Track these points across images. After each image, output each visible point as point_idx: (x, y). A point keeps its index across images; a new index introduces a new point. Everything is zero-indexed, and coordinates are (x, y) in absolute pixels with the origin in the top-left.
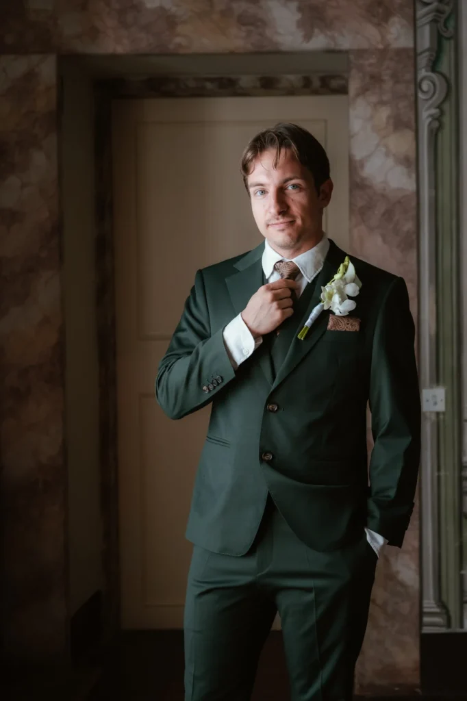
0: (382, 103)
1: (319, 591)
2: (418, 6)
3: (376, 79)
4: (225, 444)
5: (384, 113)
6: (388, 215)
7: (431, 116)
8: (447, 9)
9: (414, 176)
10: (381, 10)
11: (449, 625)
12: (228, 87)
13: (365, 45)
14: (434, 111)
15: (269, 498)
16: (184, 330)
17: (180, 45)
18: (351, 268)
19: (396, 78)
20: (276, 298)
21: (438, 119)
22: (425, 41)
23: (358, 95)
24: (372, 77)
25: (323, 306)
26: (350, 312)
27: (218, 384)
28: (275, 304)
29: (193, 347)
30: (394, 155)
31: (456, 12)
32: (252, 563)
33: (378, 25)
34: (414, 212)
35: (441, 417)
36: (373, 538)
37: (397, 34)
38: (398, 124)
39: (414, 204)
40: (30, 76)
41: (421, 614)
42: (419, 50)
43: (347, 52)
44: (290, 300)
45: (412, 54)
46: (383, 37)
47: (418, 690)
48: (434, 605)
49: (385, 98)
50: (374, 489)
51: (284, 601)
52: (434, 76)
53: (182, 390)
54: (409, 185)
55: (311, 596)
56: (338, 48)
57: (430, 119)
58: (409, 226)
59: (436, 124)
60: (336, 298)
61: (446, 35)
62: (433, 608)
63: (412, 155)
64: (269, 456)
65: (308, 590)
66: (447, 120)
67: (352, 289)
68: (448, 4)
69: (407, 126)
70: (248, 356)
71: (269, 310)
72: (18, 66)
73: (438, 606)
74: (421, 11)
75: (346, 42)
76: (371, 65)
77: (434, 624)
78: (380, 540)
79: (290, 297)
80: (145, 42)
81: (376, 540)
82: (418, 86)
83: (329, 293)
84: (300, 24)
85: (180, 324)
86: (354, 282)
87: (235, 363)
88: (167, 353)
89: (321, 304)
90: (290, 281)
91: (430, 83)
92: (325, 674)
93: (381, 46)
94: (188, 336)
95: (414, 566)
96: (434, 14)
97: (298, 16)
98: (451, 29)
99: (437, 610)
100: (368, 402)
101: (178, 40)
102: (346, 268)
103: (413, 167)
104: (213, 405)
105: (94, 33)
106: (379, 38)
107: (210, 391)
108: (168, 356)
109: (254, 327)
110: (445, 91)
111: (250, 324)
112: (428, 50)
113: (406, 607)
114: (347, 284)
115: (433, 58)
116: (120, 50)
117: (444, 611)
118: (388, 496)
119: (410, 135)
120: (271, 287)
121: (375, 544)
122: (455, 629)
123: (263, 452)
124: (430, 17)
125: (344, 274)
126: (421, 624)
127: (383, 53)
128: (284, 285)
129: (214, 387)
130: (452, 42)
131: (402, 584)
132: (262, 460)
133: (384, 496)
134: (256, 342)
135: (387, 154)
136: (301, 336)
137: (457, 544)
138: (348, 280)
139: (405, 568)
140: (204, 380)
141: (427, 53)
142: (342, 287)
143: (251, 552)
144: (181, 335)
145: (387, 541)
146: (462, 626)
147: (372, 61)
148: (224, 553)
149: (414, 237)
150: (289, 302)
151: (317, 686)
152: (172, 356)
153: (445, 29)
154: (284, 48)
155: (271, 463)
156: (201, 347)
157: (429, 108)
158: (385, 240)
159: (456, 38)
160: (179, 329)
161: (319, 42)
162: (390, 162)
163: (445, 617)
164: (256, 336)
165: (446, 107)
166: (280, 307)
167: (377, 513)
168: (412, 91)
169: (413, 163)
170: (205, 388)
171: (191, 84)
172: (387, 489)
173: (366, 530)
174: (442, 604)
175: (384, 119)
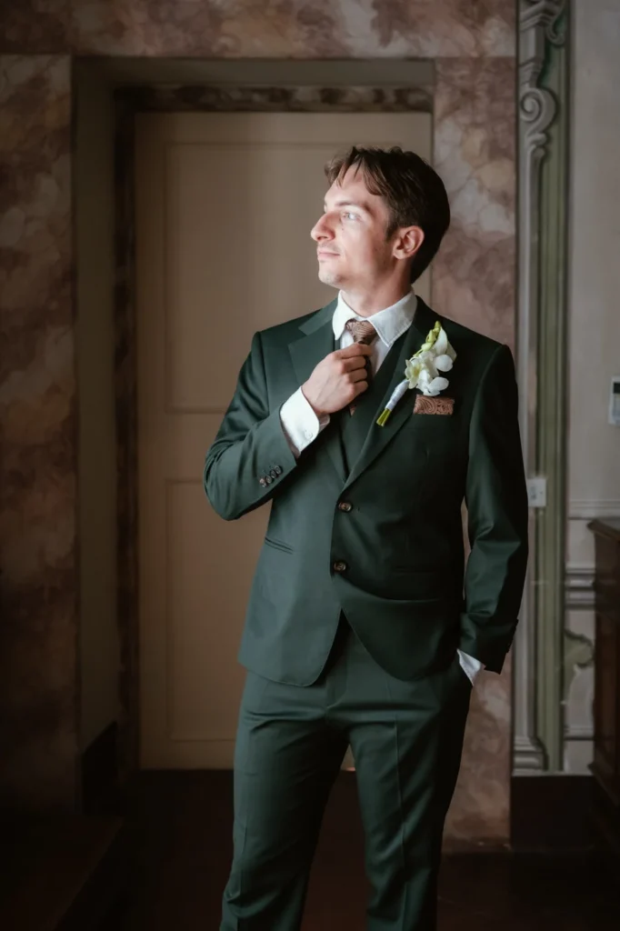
0: (476, 125)
1: (403, 726)
2: (522, 5)
3: (467, 95)
4: (287, 549)
5: (478, 137)
6: (480, 264)
7: (535, 142)
8: (558, 10)
9: (513, 216)
10: (475, 9)
11: (545, 766)
12: (281, 100)
13: (455, 52)
14: (540, 136)
15: (342, 616)
16: (236, 410)
17: (225, 48)
18: (443, 336)
19: (492, 92)
20: (348, 369)
21: (544, 146)
22: (530, 49)
23: (446, 114)
24: (464, 92)
25: (408, 383)
26: (441, 391)
27: (277, 476)
28: (346, 377)
29: (247, 430)
30: (489, 191)
31: (568, 14)
32: (321, 693)
33: (472, 28)
34: (512, 262)
35: (541, 513)
36: (467, 662)
37: (496, 39)
38: (494, 151)
39: (512, 251)
40: (38, 82)
41: (512, 753)
42: (522, 60)
43: (432, 61)
44: (364, 371)
45: (513, 64)
46: (478, 43)
47: (507, 845)
48: (529, 743)
49: (479, 119)
50: (470, 603)
51: (359, 738)
52: (538, 91)
53: (234, 484)
54: (507, 228)
55: (392, 732)
56: (422, 55)
57: (533, 147)
58: (505, 278)
59: (541, 153)
60: (424, 375)
61: (554, 41)
62: (527, 745)
63: (511, 191)
64: (342, 564)
65: (389, 724)
66: (555, 148)
67: (444, 363)
68: (557, 4)
69: (505, 154)
70: (312, 440)
71: (338, 384)
72: (23, 69)
73: (533, 744)
74: (526, 11)
75: (432, 48)
76: (462, 77)
77: (528, 766)
78: (476, 664)
79: (365, 367)
80: (181, 43)
81: (471, 665)
82: (520, 105)
83: (415, 368)
84: (376, 24)
85: (233, 401)
86: (446, 353)
87: (297, 449)
88: (217, 439)
89: (406, 381)
90: (365, 346)
91: (534, 101)
92: (408, 827)
93: (475, 55)
94: (242, 417)
95: (505, 695)
96: (541, 15)
97: (373, 14)
98: (562, 35)
99: (531, 748)
100: (464, 500)
101: (224, 41)
102: (437, 336)
103: (512, 204)
104: (274, 501)
105: (119, 30)
106: (473, 43)
107: (268, 484)
108: (219, 443)
109: (318, 404)
110: (553, 111)
111: (313, 400)
112: (533, 60)
113: (493, 745)
114: (437, 355)
115: (539, 71)
116: (151, 52)
117: (540, 750)
118: (488, 612)
119: (508, 166)
120: (342, 355)
121: (470, 669)
122: (553, 771)
123: (334, 561)
124: (536, 19)
125: (435, 342)
126: (512, 766)
127: (478, 63)
128: (357, 352)
129: (273, 480)
130: (563, 51)
131: (490, 717)
132: (333, 571)
133: (483, 612)
134: (320, 423)
135: (481, 188)
136: (381, 421)
137: (558, 669)
138: (439, 351)
139: (492, 698)
140: (261, 472)
141: (531, 65)
142: (431, 359)
143: (320, 682)
144: (234, 415)
145: (484, 666)
146: (561, 767)
147: (465, 72)
148: (285, 682)
149: (512, 292)
150: (362, 374)
151: (398, 841)
152: (223, 442)
153: (554, 35)
154: (356, 54)
155: (344, 575)
156: (256, 431)
157: (533, 132)
158: (476, 295)
159: (568, 45)
160: (232, 409)
161: (399, 47)
162: (484, 198)
163: (541, 757)
164: (321, 415)
165: (554, 131)
166: (353, 381)
167: (473, 633)
168: (512, 111)
169: (512, 201)
170: (262, 481)
171: (236, 95)
172: (486, 603)
173: (459, 652)
174: (537, 741)
175: (478, 146)
